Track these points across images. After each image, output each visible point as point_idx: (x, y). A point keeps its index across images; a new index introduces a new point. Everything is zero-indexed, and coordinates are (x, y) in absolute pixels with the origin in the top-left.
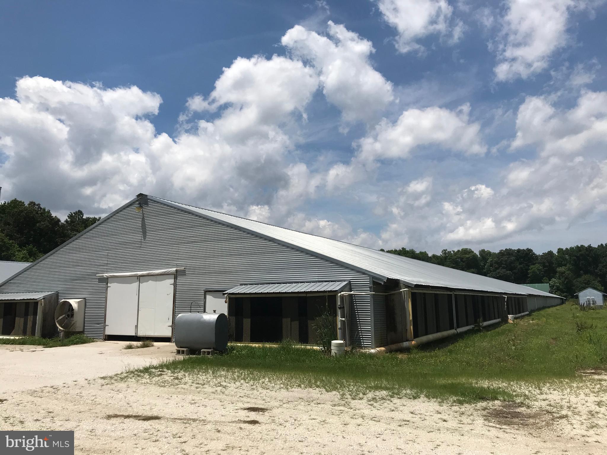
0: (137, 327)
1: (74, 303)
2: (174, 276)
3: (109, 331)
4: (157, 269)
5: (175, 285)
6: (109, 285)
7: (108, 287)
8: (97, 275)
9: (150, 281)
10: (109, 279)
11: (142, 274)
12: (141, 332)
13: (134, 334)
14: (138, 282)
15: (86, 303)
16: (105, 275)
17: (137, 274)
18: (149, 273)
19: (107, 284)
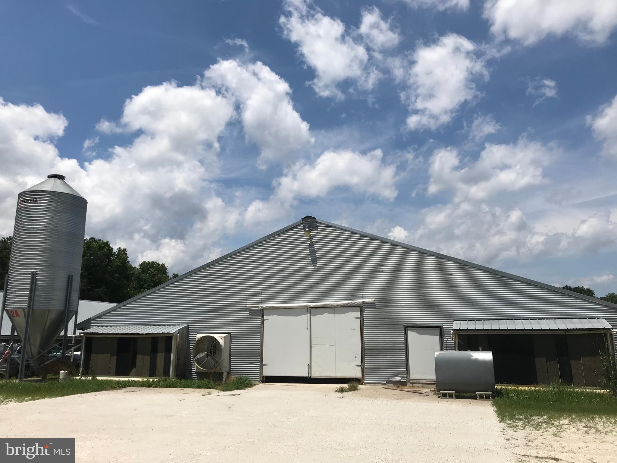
0: (310, 366)
1: (220, 338)
2: (359, 308)
3: (267, 372)
4: (336, 300)
5: (362, 319)
6: (265, 317)
7: (264, 320)
8: (248, 306)
9: (326, 314)
10: (265, 311)
11: (315, 305)
12: (317, 372)
13: (307, 376)
14: (309, 314)
15: (232, 338)
16: (261, 306)
17: (308, 305)
18: (326, 304)
19: (263, 316)
